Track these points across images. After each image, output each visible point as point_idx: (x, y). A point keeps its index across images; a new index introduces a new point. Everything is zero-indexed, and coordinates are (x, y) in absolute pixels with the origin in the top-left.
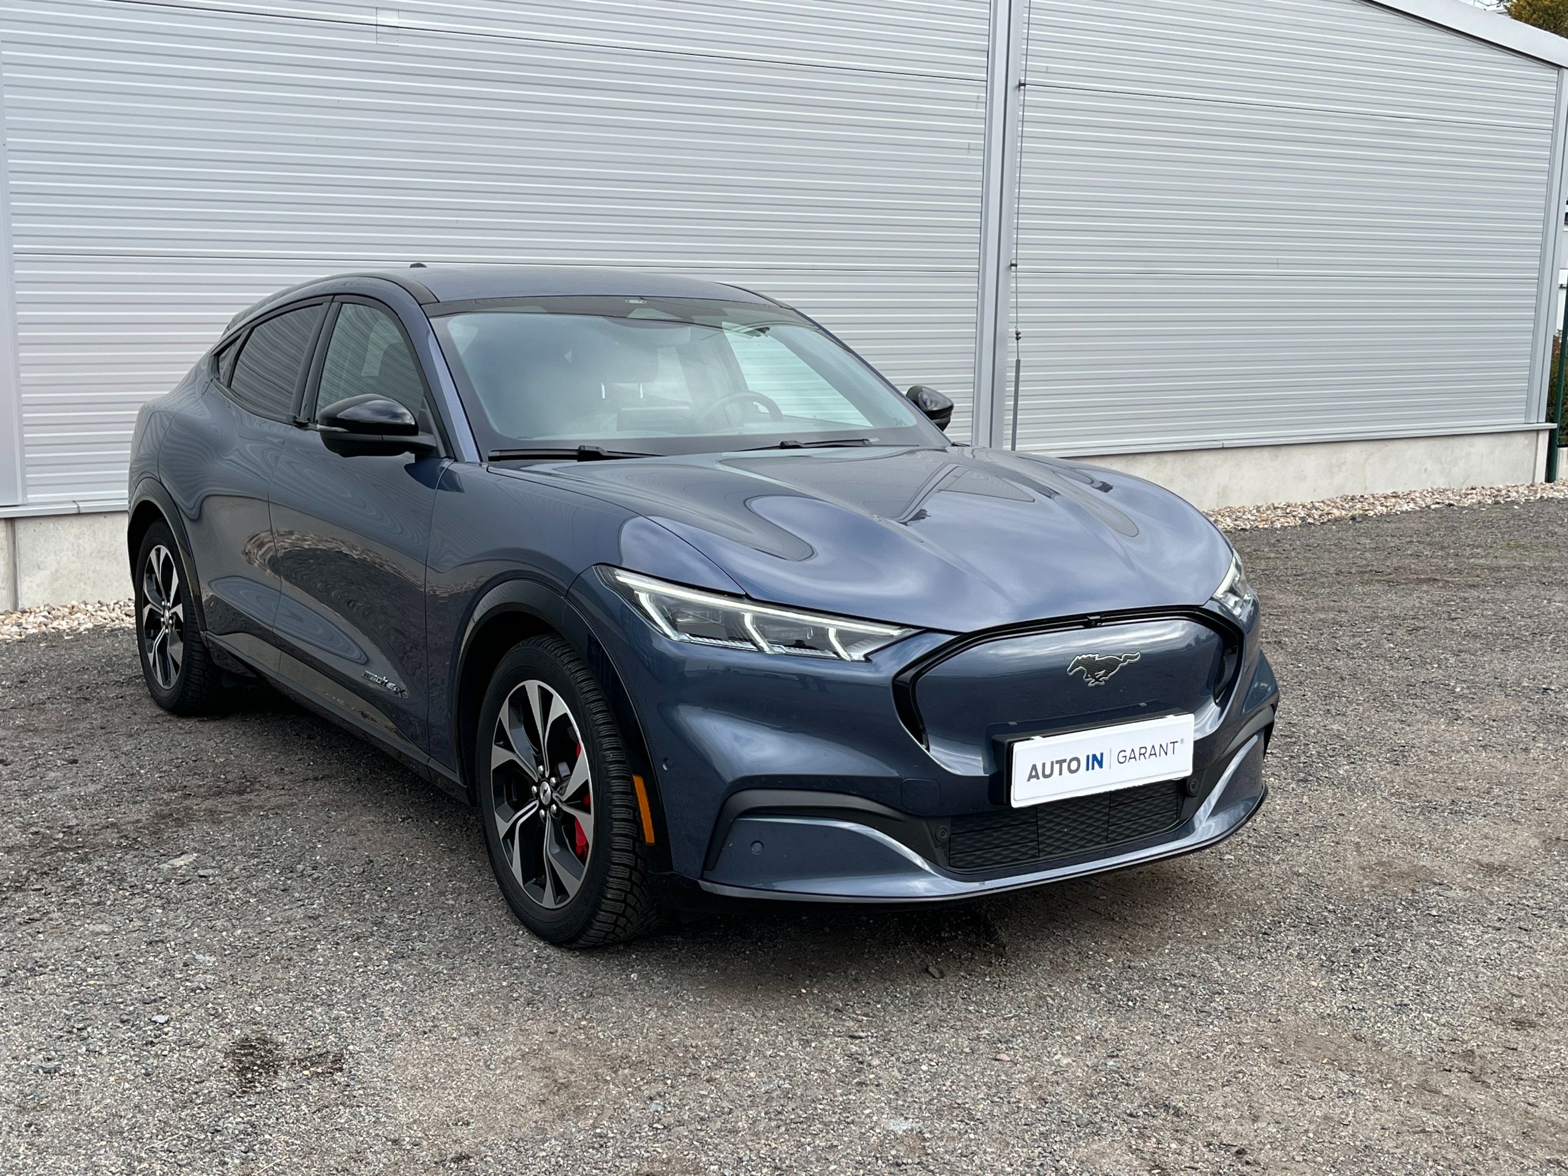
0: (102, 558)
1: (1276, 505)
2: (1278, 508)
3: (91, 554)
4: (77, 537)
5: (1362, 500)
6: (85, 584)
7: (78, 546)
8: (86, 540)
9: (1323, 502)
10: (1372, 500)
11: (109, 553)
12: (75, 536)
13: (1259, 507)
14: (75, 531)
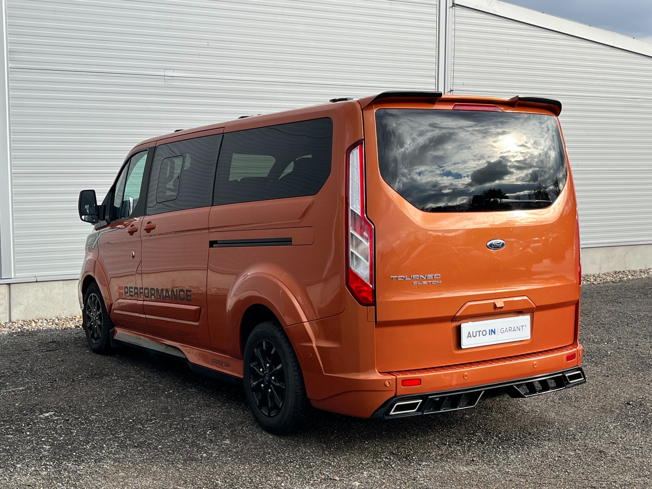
3: (42, 299)
4: (36, 292)
7: (36, 295)
8: (40, 293)
11: (49, 298)
14: (35, 289)
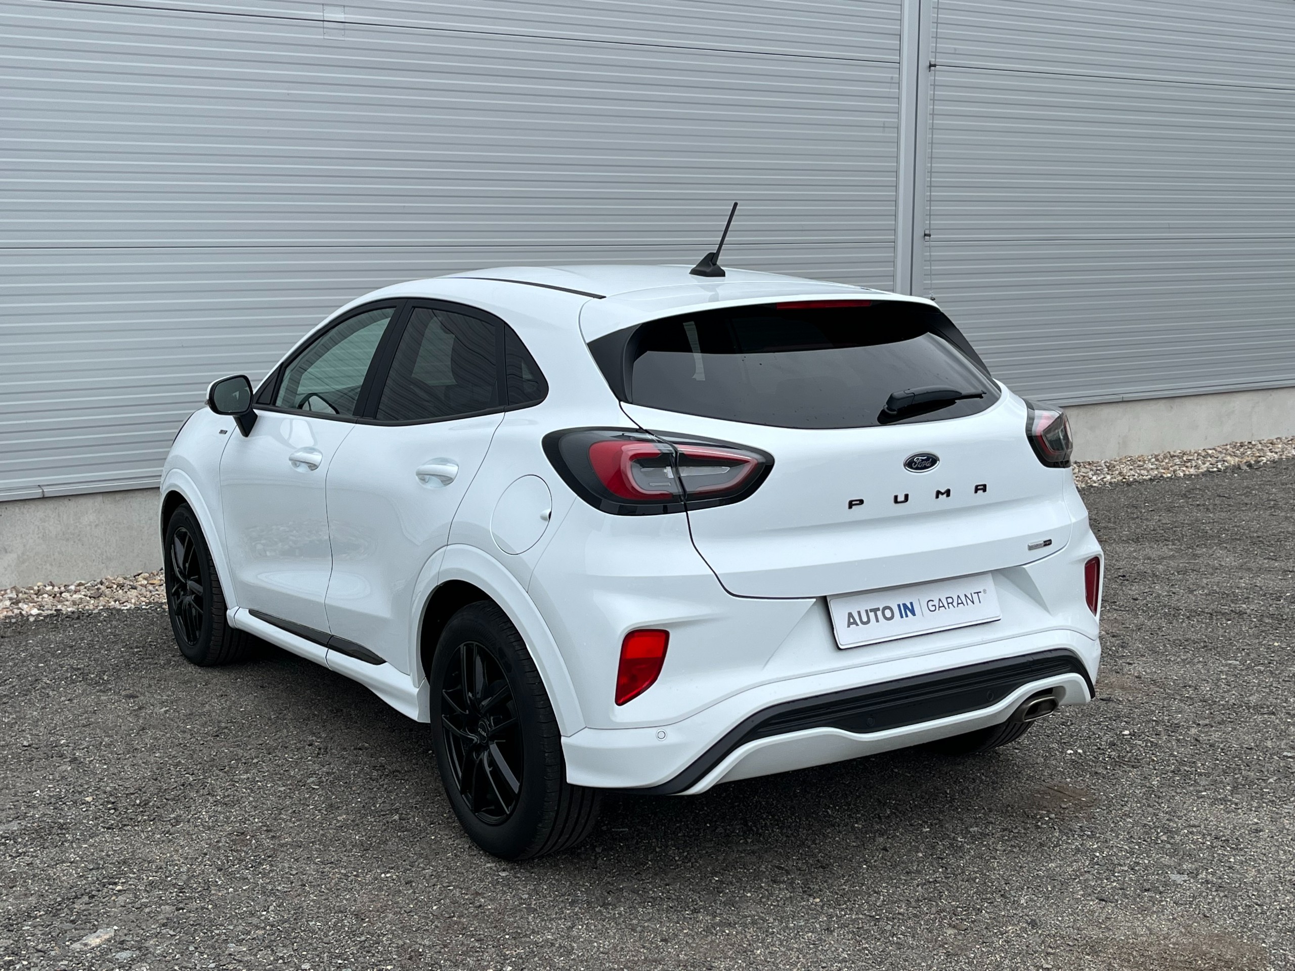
0: (68, 540)
1: (1172, 453)
2: (1175, 456)
3: (56, 537)
4: (42, 520)
5: (1250, 446)
6: (51, 565)
7: (44, 529)
8: (51, 523)
9: (1214, 449)
10: (1260, 447)
11: (73, 534)
12: (41, 520)
13: (1156, 456)
14: (40, 515)
